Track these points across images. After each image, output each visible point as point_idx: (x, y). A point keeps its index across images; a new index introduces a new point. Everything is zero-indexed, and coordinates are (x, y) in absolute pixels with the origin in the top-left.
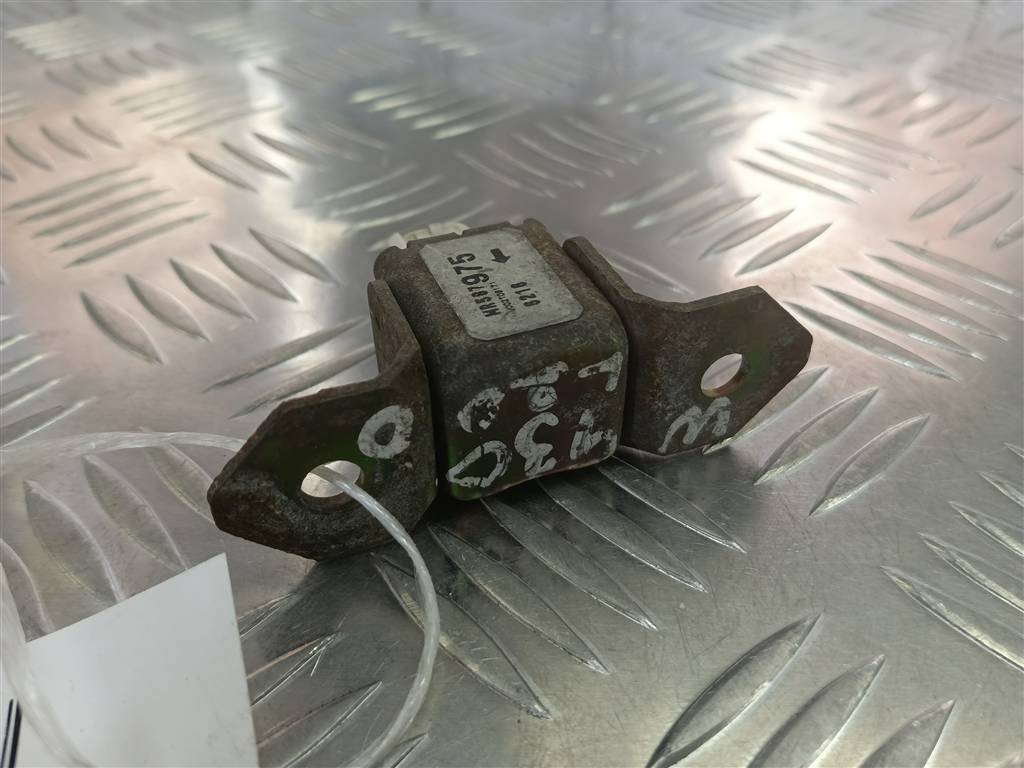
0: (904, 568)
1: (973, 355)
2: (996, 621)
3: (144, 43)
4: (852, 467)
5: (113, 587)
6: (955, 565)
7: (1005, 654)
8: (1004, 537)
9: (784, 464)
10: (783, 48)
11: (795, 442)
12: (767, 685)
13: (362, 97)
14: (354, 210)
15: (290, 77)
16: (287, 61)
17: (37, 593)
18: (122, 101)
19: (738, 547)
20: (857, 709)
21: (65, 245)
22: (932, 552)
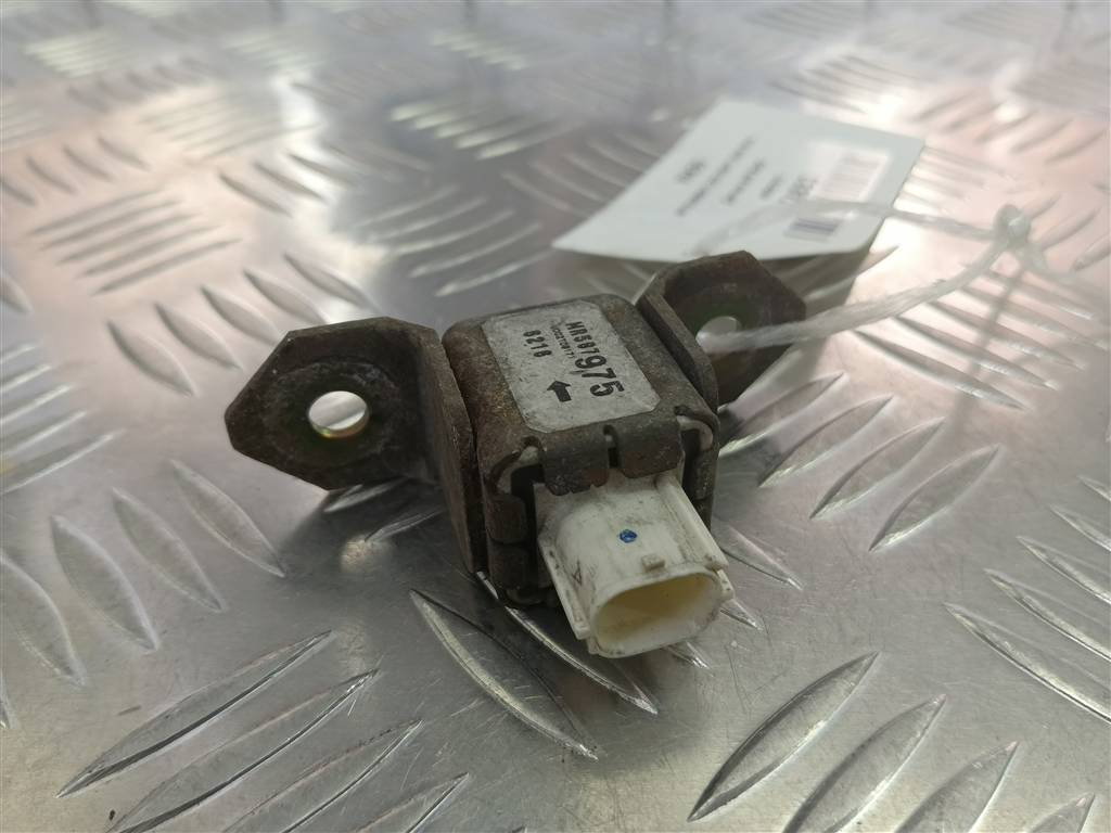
0: (968, 606)
1: (1048, 384)
2: (1064, 660)
3: (170, 57)
4: (915, 502)
5: (144, 625)
6: (1023, 603)
7: (1071, 694)
8: (1076, 573)
9: (844, 497)
10: (852, 59)
11: (855, 476)
12: (822, 725)
13: (402, 114)
14: (394, 233)
15: (326, 93)
16: (324, 76)
17: (65, 631)
18: (148, 120)
19: (793, 583)
20: (915, 750)
21: (91, 272)
22: (999, 589)
